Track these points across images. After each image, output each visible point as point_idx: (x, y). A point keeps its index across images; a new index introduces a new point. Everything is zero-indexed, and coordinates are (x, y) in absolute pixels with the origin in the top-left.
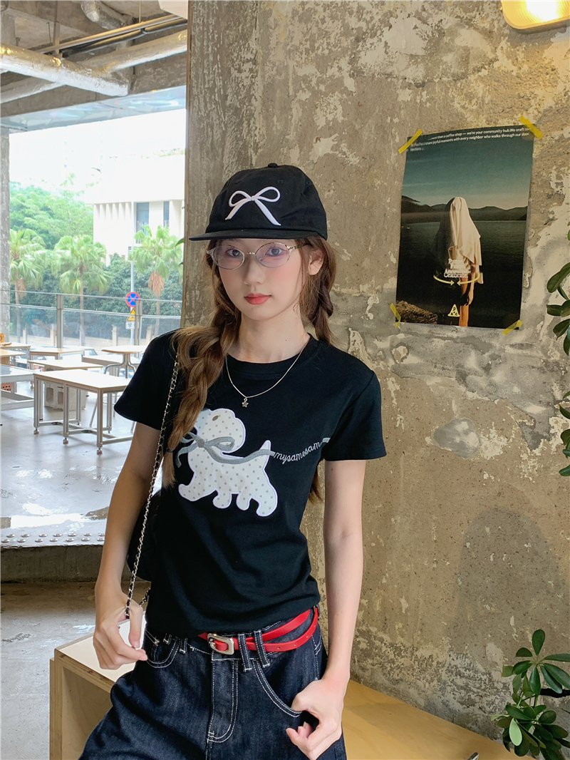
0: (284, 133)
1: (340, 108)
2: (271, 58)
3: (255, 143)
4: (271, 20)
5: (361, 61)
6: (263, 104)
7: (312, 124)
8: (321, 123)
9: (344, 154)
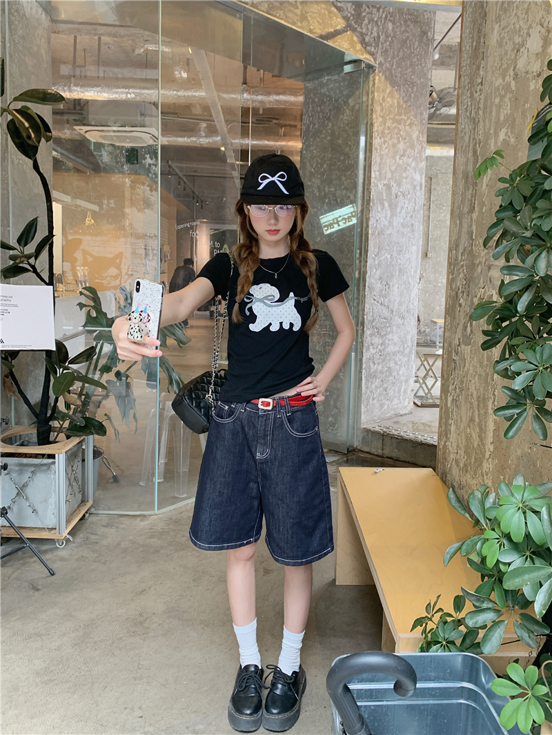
0: (489, 129)
1: (509, 104)
2: (487, 79)
3: (480, 140)
4: (489, 51)
5: (518, 67)
6: (483, 113)
7: (499, 119)
8: (502, 118)
9: (509, 137)
